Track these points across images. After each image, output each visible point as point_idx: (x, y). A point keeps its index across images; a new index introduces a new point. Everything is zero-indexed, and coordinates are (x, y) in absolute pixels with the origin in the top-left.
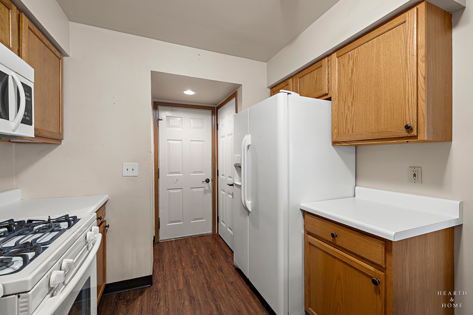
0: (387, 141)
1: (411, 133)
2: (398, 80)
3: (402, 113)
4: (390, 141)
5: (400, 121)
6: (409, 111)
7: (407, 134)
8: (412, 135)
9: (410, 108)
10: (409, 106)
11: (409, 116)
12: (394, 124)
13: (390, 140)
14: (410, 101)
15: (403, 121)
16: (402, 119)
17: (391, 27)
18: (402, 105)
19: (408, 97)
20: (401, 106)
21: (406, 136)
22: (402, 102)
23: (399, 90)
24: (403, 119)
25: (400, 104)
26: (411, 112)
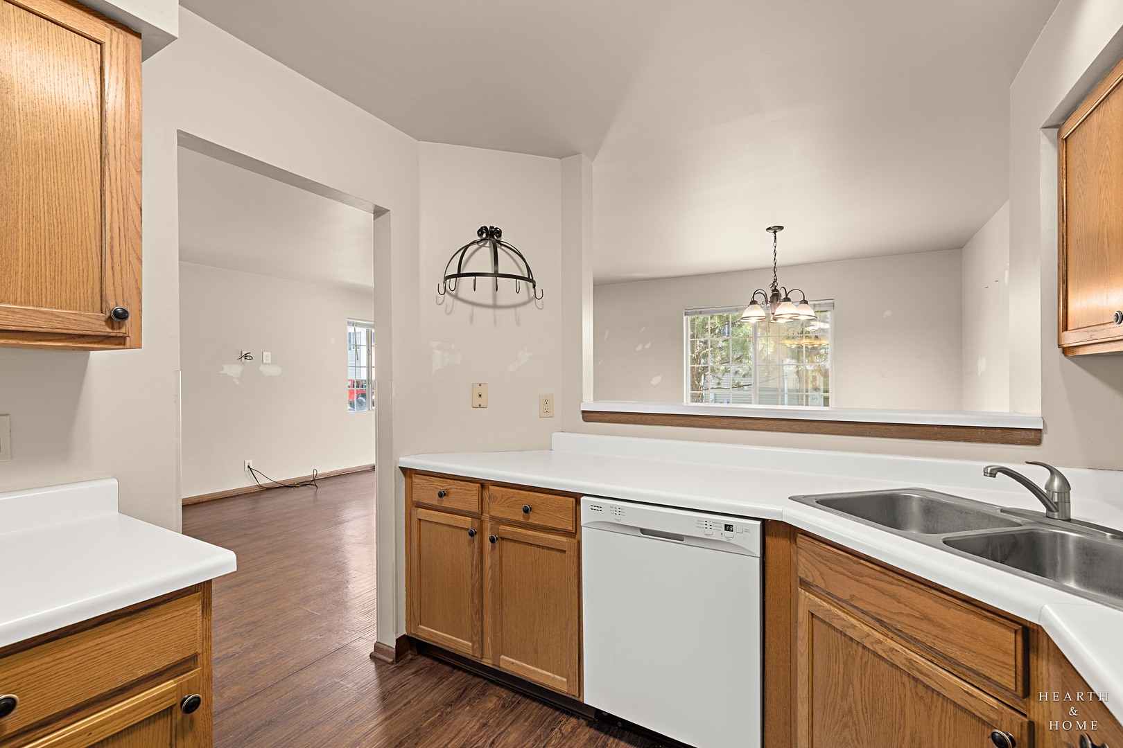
0: (29, 340)
1: (120, 328)
2: (78, 179)
3: (90, 273)
4: (41, 340)
5: (82, 291)
6: (113, 274)
7: (109, 330)
8: (121, 335)
9: (117, 268)
10: (112, 260)
11: (115, 288)
12: (64, 294)
13: (40, 338)
14: (116, 250)
15: (92, 293)
16: (89, 287)
17: (48, 14)
18: (89, 252)
19: (112, 238)
20: (87, 253)
21: (106, 334)
22: (88, 243)
23: (79, 208)
24: (93, 289)
25: (84, 245)
26: (118, 277)
